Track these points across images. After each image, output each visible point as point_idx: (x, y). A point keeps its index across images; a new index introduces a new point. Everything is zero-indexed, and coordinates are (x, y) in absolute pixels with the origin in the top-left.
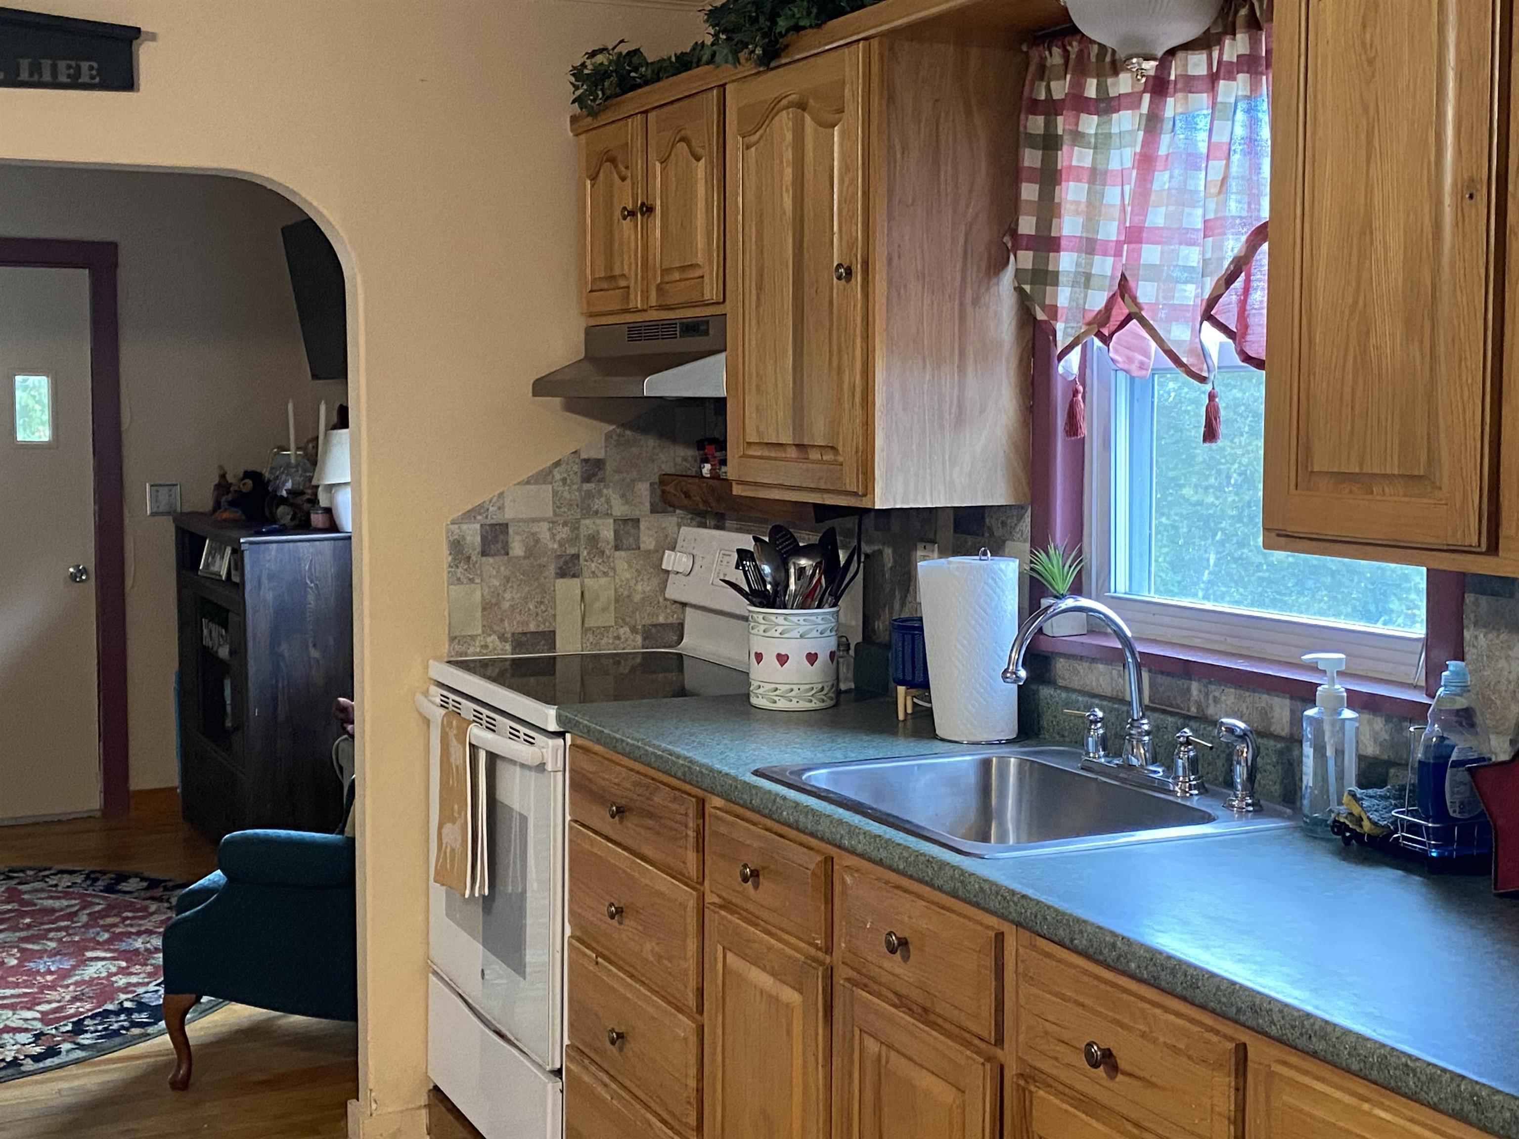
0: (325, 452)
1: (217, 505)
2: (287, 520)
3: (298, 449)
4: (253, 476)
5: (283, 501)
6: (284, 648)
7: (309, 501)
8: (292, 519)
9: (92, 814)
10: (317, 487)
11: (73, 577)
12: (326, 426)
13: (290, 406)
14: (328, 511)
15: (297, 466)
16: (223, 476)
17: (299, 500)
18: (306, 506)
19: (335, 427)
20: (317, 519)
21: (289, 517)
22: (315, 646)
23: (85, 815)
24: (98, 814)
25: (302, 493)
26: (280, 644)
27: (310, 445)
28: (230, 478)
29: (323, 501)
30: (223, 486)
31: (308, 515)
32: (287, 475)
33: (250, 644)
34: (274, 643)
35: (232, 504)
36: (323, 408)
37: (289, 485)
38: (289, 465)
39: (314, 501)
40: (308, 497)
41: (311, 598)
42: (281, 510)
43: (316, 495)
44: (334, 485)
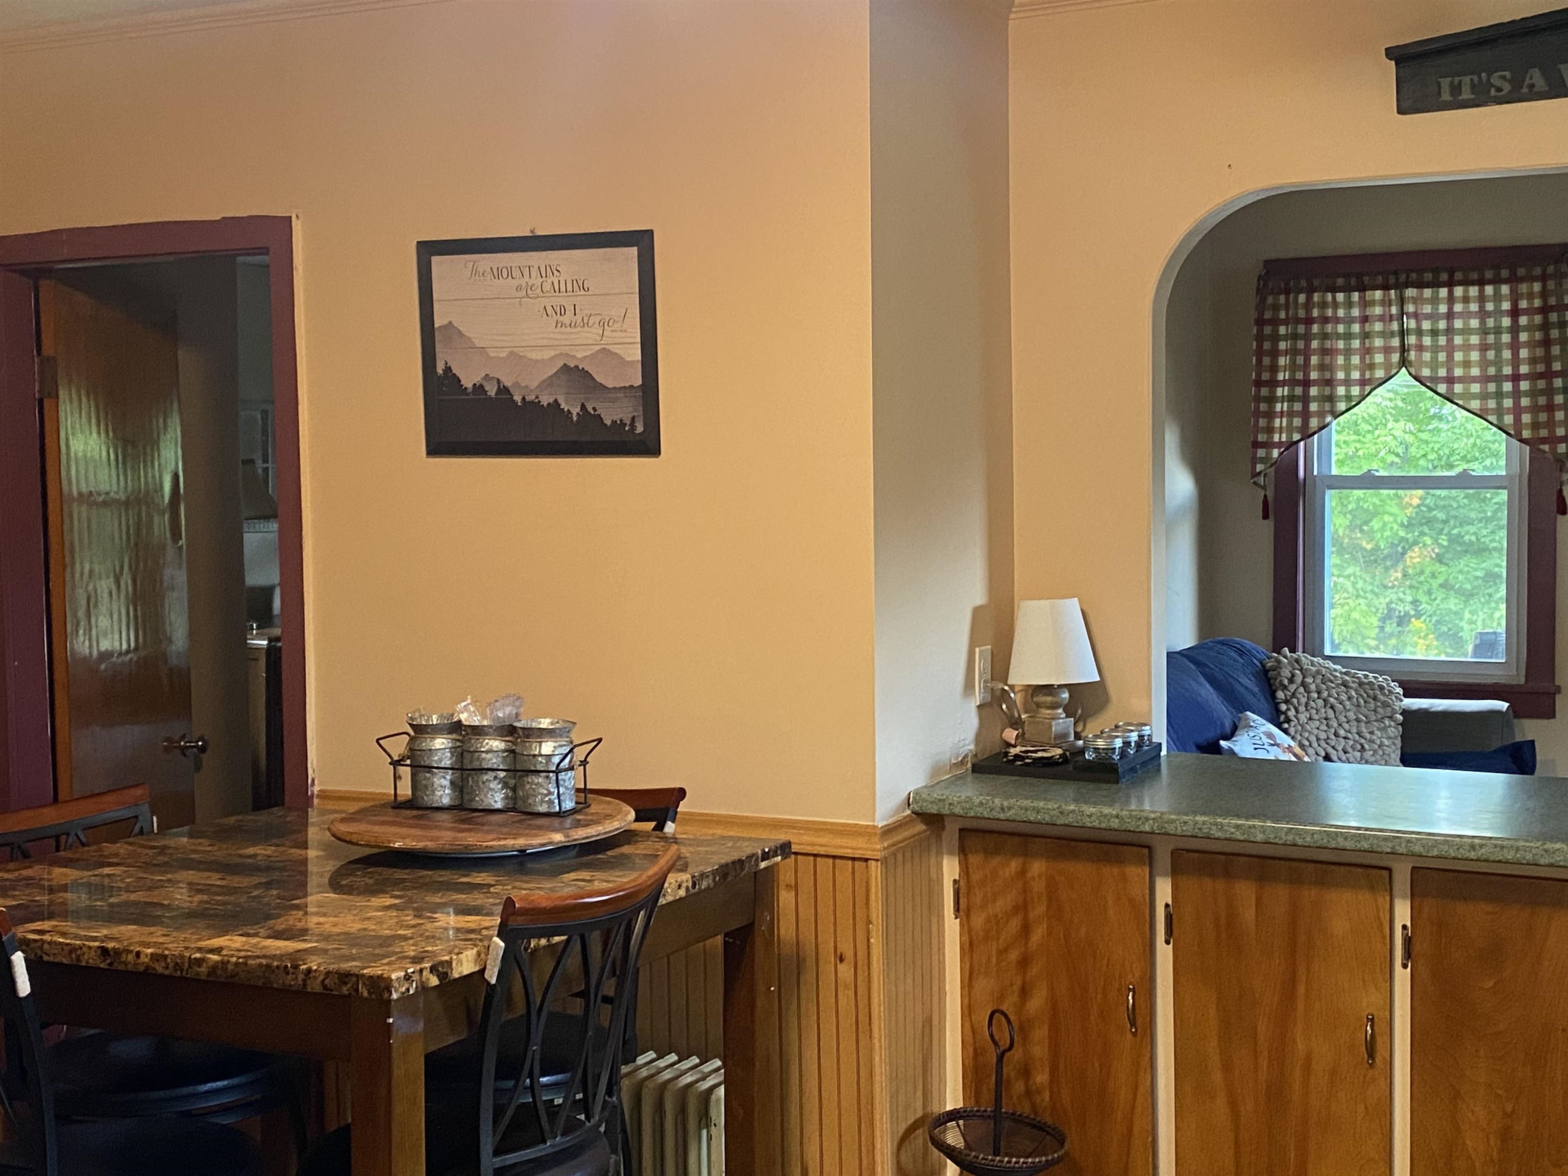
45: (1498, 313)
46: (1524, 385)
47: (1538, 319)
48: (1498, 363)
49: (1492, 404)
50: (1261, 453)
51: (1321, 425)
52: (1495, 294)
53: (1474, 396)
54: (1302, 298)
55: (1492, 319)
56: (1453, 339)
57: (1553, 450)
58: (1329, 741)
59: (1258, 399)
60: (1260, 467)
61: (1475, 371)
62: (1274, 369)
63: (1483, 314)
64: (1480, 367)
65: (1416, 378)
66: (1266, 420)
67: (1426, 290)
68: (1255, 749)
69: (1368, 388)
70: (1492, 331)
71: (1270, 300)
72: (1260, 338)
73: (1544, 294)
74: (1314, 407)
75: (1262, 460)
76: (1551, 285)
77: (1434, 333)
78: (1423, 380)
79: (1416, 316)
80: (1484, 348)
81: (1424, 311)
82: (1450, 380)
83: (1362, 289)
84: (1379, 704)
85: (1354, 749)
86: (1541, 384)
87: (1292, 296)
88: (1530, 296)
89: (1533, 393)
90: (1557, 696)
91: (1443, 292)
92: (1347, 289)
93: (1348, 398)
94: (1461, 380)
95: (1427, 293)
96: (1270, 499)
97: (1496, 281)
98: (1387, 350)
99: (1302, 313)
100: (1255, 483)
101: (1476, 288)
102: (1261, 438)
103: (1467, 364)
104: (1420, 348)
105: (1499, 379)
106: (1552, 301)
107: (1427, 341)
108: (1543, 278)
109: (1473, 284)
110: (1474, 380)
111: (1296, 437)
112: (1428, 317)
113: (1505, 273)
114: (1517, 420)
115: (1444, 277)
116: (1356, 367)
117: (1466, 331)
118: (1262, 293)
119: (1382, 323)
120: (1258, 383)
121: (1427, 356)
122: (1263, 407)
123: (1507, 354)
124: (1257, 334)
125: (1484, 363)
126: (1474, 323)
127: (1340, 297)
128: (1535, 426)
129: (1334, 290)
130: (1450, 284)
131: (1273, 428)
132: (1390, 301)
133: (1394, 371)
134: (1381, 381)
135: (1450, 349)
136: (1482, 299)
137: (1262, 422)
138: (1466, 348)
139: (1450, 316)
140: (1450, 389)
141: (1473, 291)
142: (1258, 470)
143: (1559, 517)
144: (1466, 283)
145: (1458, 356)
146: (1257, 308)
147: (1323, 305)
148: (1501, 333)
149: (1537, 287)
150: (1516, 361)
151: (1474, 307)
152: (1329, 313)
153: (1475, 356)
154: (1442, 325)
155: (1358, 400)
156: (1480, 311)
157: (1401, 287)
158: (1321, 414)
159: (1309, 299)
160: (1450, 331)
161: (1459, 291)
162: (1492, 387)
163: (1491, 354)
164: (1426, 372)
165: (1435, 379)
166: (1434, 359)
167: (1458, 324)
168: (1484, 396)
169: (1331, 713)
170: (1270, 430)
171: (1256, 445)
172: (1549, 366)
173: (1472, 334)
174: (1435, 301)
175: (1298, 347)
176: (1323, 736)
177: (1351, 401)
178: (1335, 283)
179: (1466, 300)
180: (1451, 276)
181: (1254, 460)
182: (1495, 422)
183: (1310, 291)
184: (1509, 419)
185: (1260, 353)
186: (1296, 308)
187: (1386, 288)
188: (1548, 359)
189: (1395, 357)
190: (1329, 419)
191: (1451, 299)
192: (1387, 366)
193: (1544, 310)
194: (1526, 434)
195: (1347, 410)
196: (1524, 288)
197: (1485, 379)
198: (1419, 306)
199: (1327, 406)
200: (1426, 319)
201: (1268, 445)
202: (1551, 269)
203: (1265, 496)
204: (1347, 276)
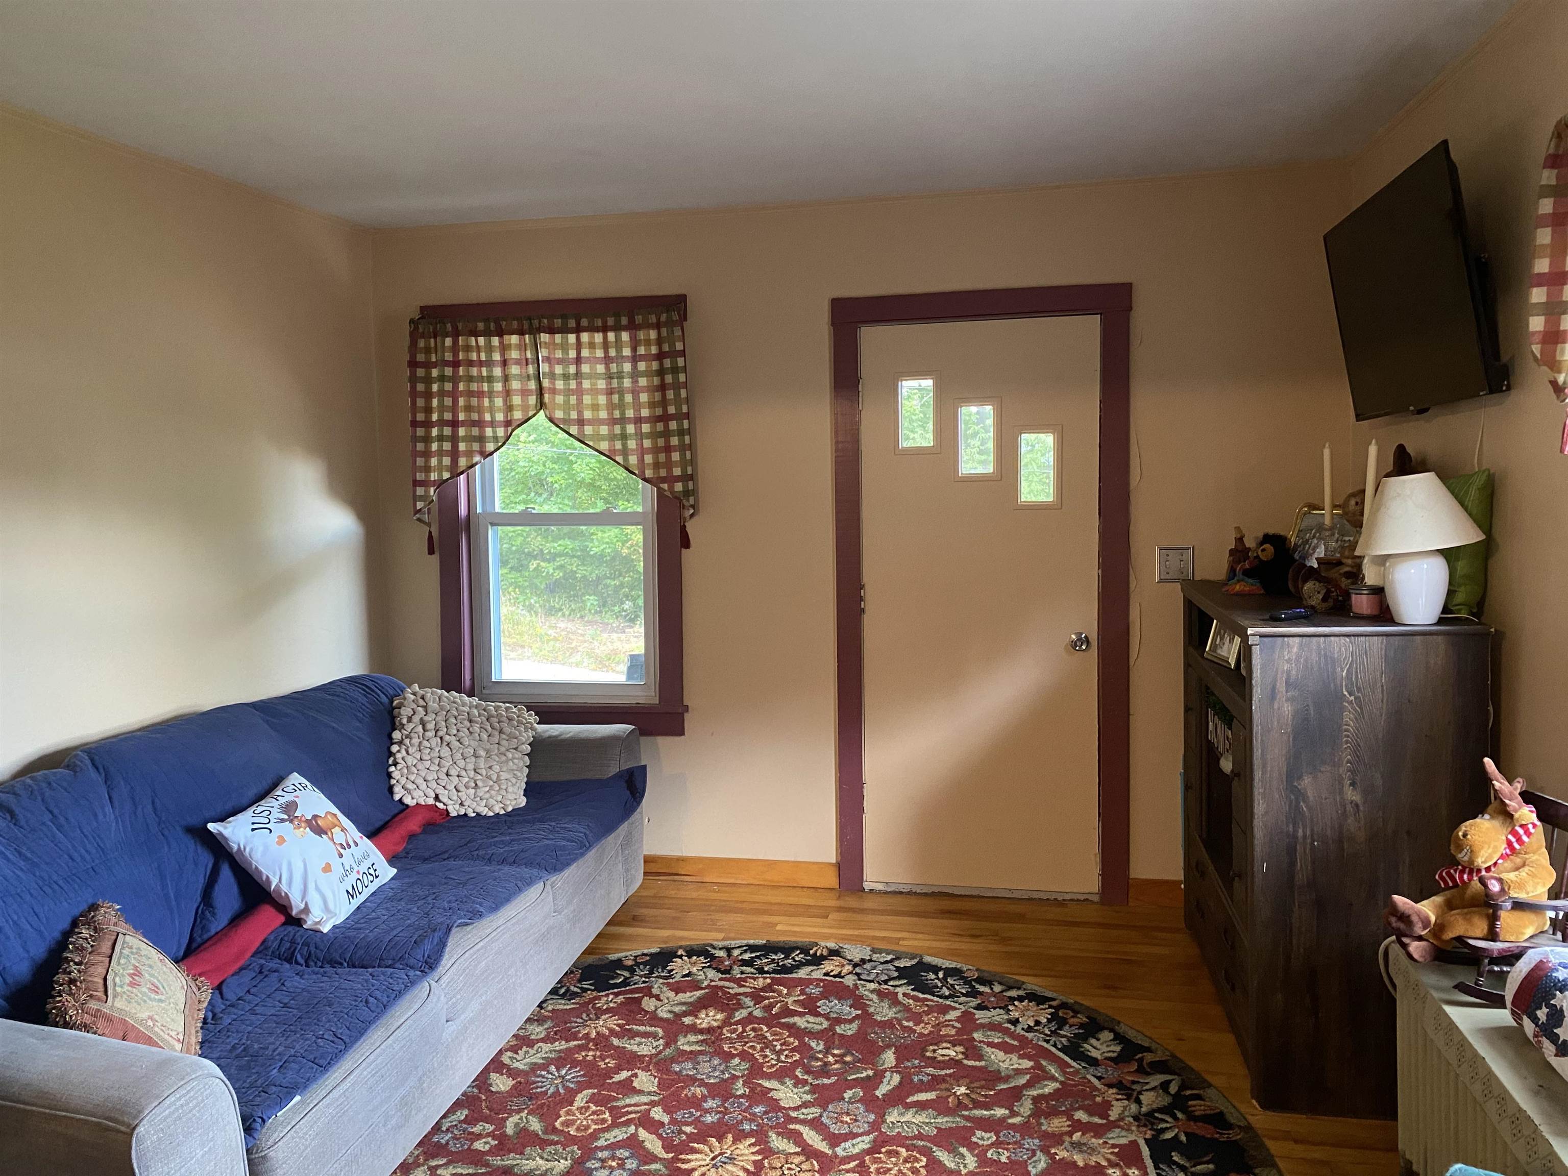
0: (1376, 511)
1: (1232, 571)
2: (1315, 600)
3: (1335, 507)
4: (1276, 540)
5: (1312, 573)
6: (1306, 782)
7: (1348, 575)
8: (1324, 599)
9: (1090, 897)
10: (1361, 558)
11: (1074, 645)
12: (1377, 472)
13: (1327, 452)
14: (1379, 592)
15: (1331, 529)
16: (1240, 540)
17: (1333, 574)
18: (1344, 582)
19: (1388, 475)
20: (1362, 603)
21: (1320, 596)
22: (1353, 784)
23: (1082, 897)
24: (1096, 898)
25: (1339, 563)
26: (1300, 778)
27: (1353, 502)
28: (1250, 543)
29: (1371, 576)
30: (1239, 552)
31: (1347, 596)
32: (1320, 539)
33: (1258, 774)
34: (1292, 775)
35: (1247, 573)
36: (1373, 450)
37: (1321, 552)
38: (1321, 528)
39: (1356, 575)
40: (1347, 569)
41: (1348, 717)
42: (1309, 587)
43: (1359, 567)
44: (1389, 556)
45: (620, 358)
46: (646, 428)
47: (655, 365)
48: (622, 406)
49: (618, 445)
50: (420, 491)
51: (470, 464)
52: (616, 341)
53: (602, 438)
54: (448, 341)
55: (615, 365)
56: (581, 383)
57: (671, 488)
58: (439, 781)
59: (415, 439)
60: (419, 505)
61: (603, 414)
62: (428, 410)
63: (607, 360)
64: (608, 410)
65: (551, 420)
66: (423, 459)
67: (557, 336)
68: (253, 830)
69: (510, 429)
70: (615, 376)
71: (422, 343)
72: (413, 380)
73: (659, 341)
74: (462, 446)
75: (421, 498)
76: (664, 332)
77: (566, 377)
78: (556, 422)
79: (548, 359)
80: (610, 392)
81: (557, 356)
82: (581, 422)
83: (500, 334)
84: (504, 736)
85: (467, 787)
86: (660, 427)
87: (439, 339)
88: (648, 343)
89: (653, 435)
90: (686, 714)
91: (572, 338)
92: (487, 334)
93: (495, 438)
94: (590, 422)
95: (558, 338)
96: (435, 534)
97: (617, 328)
98: (525, 393)
99: (448, 356)
100: (419, 520)
101: (601, 335)
102: (420, 476)
103: (595, 407)
104: (553, 391)
105: (623, 421)
106: (666, 348)
107: (560, 384)
108: (658, 326)
109: (598, 331)
110: (601, 422)
111: (446, 475)
112: (560, 361)
113: (624, 321)
114: (641, 460)
115: (572, 323)
116: (499, 410)
117: (593, 376)
118: (414, 336)
119: (518, 367)
120: (415, 424)
121: (560, 399)
122: (420, 446)
123: (629, 398)
124: (410, 377)
125: (611, 407)
126: (601, 368)
127: (481, 340)
128: (656, 465)
129: (476, 334)
130: (578, 330)
131: (430, 467)
132: (525, 344)
133: (531, 414)
134: (519, 422)
135: (579, 392)
136: (606, 345)
137: (420, 461)
138: (594, 391)
139: (578, 360)
140: (581, 431)
141: (598, 337)
142: (418, 508)
143: (684, 551)
144: (592, 329)
145: (587, 399)
146: (410, 351)
147: (468, 348)
148: (623, 378)
149: (653, 334)
150: (637, 405)
151: (600, 353)
152: (474, 356)
153: (602, 400)
154: (572, 369)
155: (503, 440)
156: (605, 357)
157: (535, 331)
158: (469, 454)
159: (455, 342)
160: (578, 375)
161: (585, 337)
162: (617, 429)
163: (615, 398)
164: (559, 414)
165: (567, 421)
166: (567, 402)
167: (585, 368)
168: (612, 438)
169: (445, 752)
170: (427, 469)
171: (416, 483)
172: (665, 409)
173: (599, 379)
174: (564, 347)
175: (446, 389)
176: (431, 776)
177: (498, 442)
178: (476, 327)
179: (592, 345)
180: (578, 323)
181: (416, 498)
182: (622, 463)
183: (456, 335)
184: (633, 460)
185: (414, 394)
186: (443, 352)
187: (521, 333)
188: (664, 403)
189: (533, 400)
190: (477, 458)
191: (579, 345)
192: (525, 407)
193: (660, 357)
194: (649, 473)
195: (496, 450)
196: (641, 335)
197: (613, 422)
198: (552, 352)
199: (476, 446)
200: (558, 364)
201: (425, 483)
202: (664, 317)
203: (430, 533)
204: (486, 321)
